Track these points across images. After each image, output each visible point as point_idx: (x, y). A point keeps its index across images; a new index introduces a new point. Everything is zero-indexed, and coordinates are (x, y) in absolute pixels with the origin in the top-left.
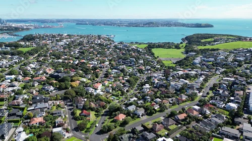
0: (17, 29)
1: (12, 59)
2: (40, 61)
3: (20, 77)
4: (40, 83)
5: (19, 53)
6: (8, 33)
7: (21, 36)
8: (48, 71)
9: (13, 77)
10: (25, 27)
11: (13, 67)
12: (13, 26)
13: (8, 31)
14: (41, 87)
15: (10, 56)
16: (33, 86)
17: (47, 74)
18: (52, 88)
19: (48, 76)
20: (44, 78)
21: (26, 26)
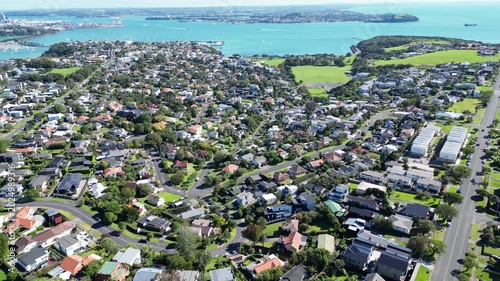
0: (30, 31)
1: (47, 88)
2: (95, 91)
3: (72, 116)
4: (104, 124)
5: (57, 79)
6: (16, 41)
7: (43, 46)
8: (113, 107)
9: (60, 115)
10: (47, 28)
11: (53, 101)
12: (22, 25)
13: (16, 37)
14: (107, 130)
15: (42, 84)
16: (95, 129)
17: (112, 111)
18: (124, 132)
19: (114, 114)
20: (110, 118)
21: (48, 25)
